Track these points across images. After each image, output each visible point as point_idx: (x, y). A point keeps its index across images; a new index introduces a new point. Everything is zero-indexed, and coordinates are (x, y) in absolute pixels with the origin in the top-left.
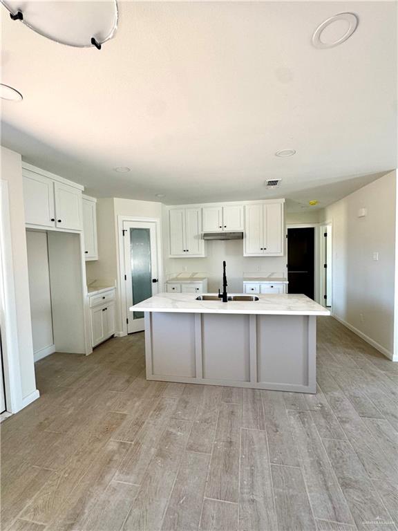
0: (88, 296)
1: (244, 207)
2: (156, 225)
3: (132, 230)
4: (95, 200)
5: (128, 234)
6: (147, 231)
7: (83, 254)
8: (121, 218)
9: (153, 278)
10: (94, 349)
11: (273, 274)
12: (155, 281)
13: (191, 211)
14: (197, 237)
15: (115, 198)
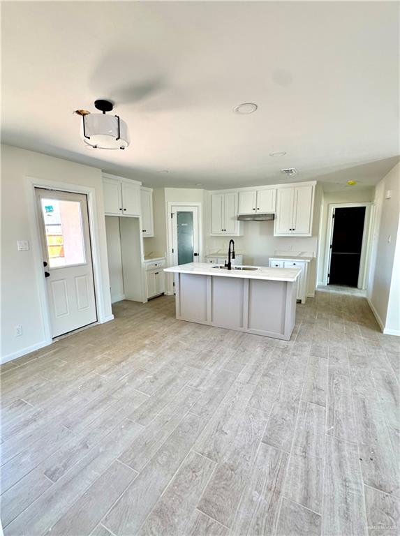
0: (145, 263)
1: (277, 190)
2: (198, 210)
3: (179, 213)
4: (152, 190)
5: (175, 216)
6: (191, 213)
7: (141, 233)
8: (170, 204)
9: (195, 252)
10: (149, 300)
11: (302, 253)
12: (196, 255)
13: (229, 195)
14: (232, 219)
15: (166, 189)
